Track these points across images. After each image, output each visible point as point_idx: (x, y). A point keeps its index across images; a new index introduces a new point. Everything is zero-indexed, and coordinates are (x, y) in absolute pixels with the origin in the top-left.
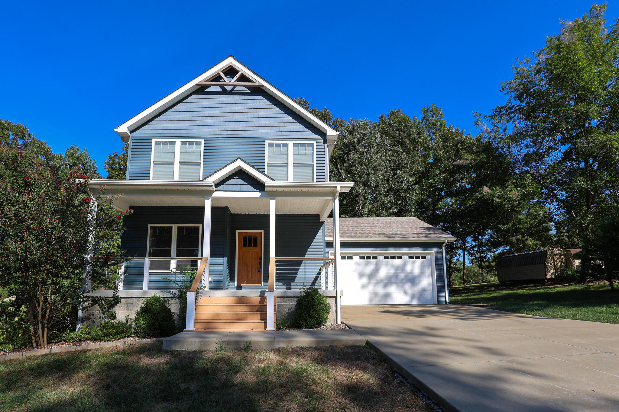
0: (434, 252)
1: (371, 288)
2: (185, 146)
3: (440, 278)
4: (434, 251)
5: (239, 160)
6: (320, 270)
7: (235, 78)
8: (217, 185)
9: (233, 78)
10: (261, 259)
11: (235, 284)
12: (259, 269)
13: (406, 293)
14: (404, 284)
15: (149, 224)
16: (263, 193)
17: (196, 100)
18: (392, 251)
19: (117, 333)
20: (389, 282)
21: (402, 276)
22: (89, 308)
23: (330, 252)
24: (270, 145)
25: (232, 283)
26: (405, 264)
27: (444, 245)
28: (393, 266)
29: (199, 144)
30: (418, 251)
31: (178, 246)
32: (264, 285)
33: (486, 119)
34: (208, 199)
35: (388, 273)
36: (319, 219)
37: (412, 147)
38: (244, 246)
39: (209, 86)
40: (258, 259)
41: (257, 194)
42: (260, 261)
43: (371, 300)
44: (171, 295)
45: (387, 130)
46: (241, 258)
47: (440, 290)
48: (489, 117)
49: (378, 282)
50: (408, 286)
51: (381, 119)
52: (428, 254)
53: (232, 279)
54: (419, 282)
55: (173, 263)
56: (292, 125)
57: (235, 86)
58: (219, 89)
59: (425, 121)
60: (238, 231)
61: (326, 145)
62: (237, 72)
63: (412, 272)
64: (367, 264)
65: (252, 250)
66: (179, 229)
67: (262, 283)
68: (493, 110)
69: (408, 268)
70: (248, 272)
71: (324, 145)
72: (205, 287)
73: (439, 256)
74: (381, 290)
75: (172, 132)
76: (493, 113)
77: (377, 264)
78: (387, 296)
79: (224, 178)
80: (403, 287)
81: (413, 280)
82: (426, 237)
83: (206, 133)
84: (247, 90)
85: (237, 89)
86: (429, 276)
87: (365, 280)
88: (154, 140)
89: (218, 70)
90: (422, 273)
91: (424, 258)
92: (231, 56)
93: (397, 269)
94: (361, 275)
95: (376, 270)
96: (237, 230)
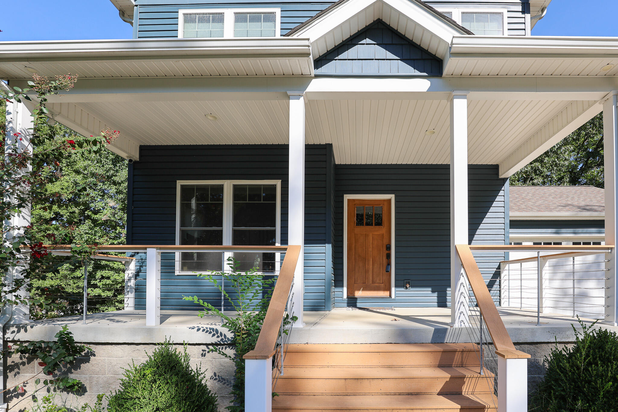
2: (244, 24)
6: (499, 268)
8: (320, 61)
10: (389, 248)
11: (343, 295)
12: (387, 268)
15: (178, 181)
16: (436, 80)
22: (21, 366)
29: (270, 17)
31: (236, 222)
32: (396, 297)
34: (298, 97)
36: (497, 174)
38: (357, 224)
40: (385, 249)
42: (388, 252)
44: (215, 340)
46: (353, 246)
53: (338, 282)
60: (347, 197)
61: (528, 16)
65: (374, 232)
66: (237, 189)
67: (393, 289)
70: (367, 272)
71: (523, 16)
88: (181, 12)
96: (345, 195)
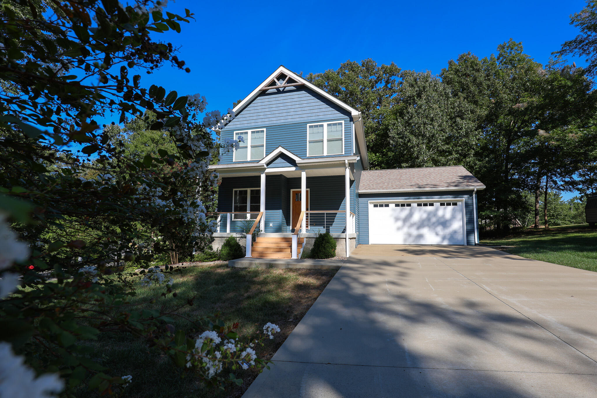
0: (464, 199)
1: (405, 229)
2: (254, 134)
3: (470, 221)
4: (465, 197)
5: (280, 147)
7: (285, 81)
8: (268, 164)
9: (284, 80)
11: (290, 228)
13: (437, 234)
14: (436, 227)
15: (233, 189)
16: (296, 167)
17: (260, 101)
18: (424, 199)
19: (212, 258)
20: (421, 225)
21: (434, 220)
23: (369, 201)
24: (310, 127)
25: (288, 227)
26: (437, 210)
27: (474, 192)
28: (425, 211)
29: (263, 131)
30: (449, 198)
31: (250, 204)
33: (555, 55)
34: (263, 174)
35: (421, 218)
37: (478, 91)
39: (268, 90)
41: (293, 169)
43: (405, 240)
45: (451, 78)
46: (294, 209)
47: (469, 232)
48: (557, 53)
49: (412, 225)
50: (439, 229)
51: (450, 64)
52: (459, 201)
53: (288, 224)
54: (451, 225)
55: (248, 216)
56: (326, 110)
57: (285, 87)
58: (275, 90)
59: (501, 58)
60: (292, 190)
61: (352, 122)
62: (286, 76)
63: (443, 216)
64: (402, 210)
66: (251, 191)
67: (309, 227)
68: (562, 45)
69: (440, 213)
71: (350, 122)
72: (262, 231)
73: (470, 202)
74: (414, 232)
75: (246, 125)
76: (563, 48)
77: (411, 210)
78: (420, 236)
79: (272, 159)
80: (434, 229)
81: (444, 223)
82: (456, 186)
83: (267, 123)
84: (294, 88)
85: (287, 89)
86: (460, 220)
87: (400, 223)
88: (235, 132)
89: (274, 78)
90: (453, 217)
91: (455, 204)
92: (281, 66)
93: (429, 214)
94: (397, 219)
95: (410, 215)
